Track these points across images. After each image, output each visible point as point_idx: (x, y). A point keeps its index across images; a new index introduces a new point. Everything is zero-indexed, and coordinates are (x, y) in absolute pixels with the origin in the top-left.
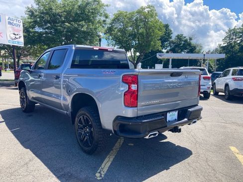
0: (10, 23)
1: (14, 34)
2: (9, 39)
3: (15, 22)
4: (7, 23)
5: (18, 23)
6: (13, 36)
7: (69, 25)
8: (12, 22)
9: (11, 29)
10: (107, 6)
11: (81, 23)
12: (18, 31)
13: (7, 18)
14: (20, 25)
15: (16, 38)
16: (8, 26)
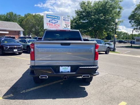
0: (64, 20)
1: (66, 25)
2: (63, 27)
3: (66, 19)
4: (63, 20)
5: (68, 19)
6: (65, 26)
7: (94, 17)
8: (65, 19)
9: (64, 23)
10: (121, 1)
11: (100, 15)
12: (68, 23)
13: (63, 17)
14: (69, 20)
15: (67, 27)
16: (63, 21)
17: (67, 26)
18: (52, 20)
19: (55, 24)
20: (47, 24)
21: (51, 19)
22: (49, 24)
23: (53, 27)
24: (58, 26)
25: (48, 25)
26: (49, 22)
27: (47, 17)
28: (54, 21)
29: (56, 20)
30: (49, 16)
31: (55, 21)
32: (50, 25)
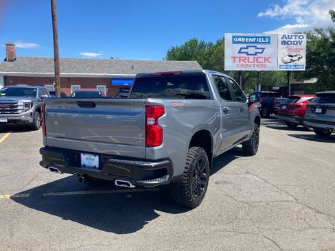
0: (284, 43)
1: (290, 56)
2: (280, 63)
3: (293, 40)
4: (280, 43)
5: (298, 39)
6: (288, 59)
8: (287, 40)
9: (285, 51)
12: (297, 50)
13: (280, 36)
14: (301, 42)
15: (292, 60)
16: (281, 46)
17: (294, 58)
18: (248, 47)
19: (256, 56)
20: (234, 58)
21: (245, 46)
22: (237, 60)
23: (249, 64)
24: (265, 60)
25: (234, 61)
26: (240, 52)
27: (234, 42)
28: (252, 51)
29: (259, 46)
30: (240, 39)
31: (256, 48)
32: (240, 60)
